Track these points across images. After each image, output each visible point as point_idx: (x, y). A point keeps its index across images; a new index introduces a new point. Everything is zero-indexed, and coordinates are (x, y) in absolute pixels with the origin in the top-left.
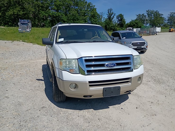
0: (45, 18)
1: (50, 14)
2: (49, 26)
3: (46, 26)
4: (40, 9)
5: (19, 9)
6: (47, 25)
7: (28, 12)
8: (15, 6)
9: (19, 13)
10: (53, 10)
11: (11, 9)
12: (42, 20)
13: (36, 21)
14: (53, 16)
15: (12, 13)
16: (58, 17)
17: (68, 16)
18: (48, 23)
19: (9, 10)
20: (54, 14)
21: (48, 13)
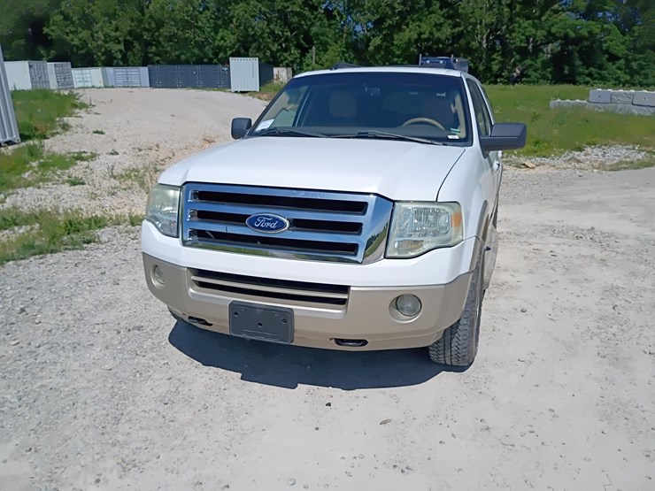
0: (530, 47)
1: (554, 30)
2: (544, 77)
3: (530, 76)
4: (518, 15)
5: (439, 19)
6: (534, 75)
7: (470, 28)
8: (428, 9)
9: (437, 35)
10: (572, 10)
11: (414, 21)
12: (518, 57)
13: (494, 60)
14: (566, 37)
15: (416, 36)
16: (587, 39)
17: (636, 34)
18: (539, 65)
19: (407, 25)
20: (568, 30)
21: (546, 25)
